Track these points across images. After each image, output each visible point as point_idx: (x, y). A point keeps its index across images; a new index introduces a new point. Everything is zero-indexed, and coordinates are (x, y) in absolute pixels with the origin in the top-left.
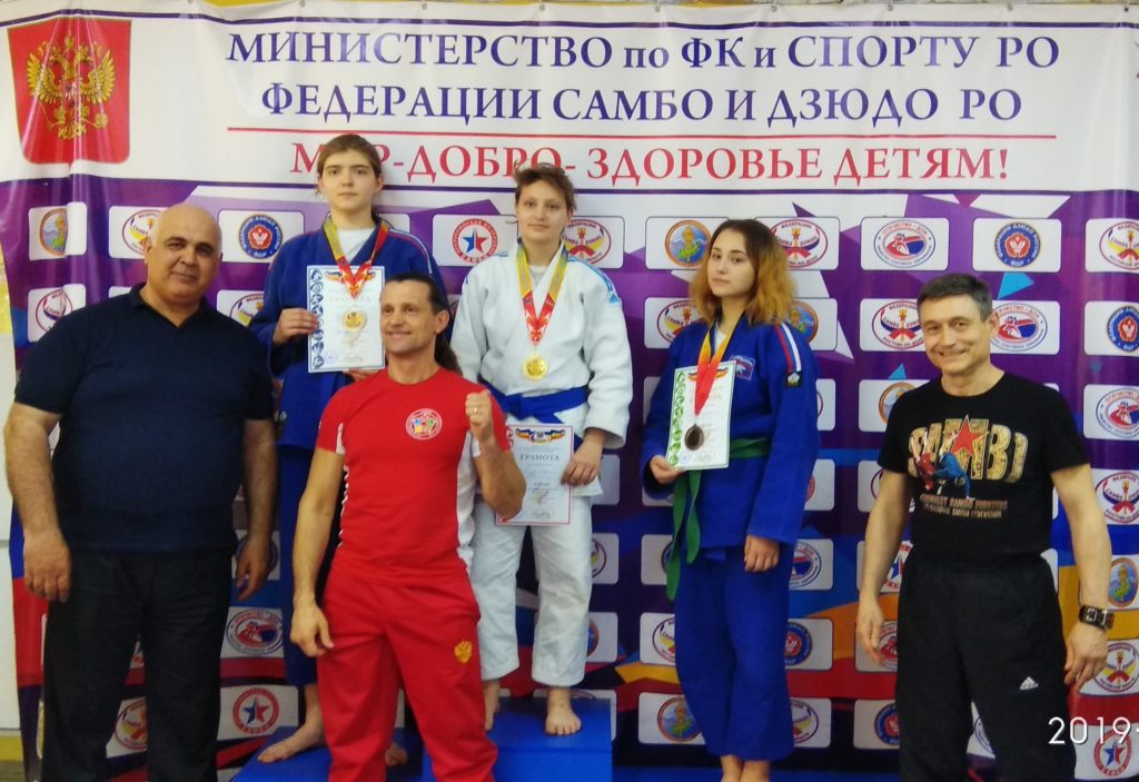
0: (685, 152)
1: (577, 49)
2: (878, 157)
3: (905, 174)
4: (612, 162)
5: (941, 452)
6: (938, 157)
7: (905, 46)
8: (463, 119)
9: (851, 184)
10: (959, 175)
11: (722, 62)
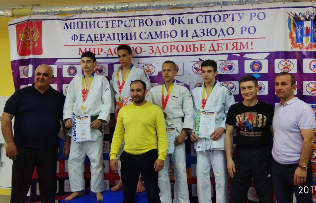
0: (171, 46)
1: (144, 22)
2: (220, 45)
3: (227, 49)
4: (154, 49)
5: (245, 121)
6: (235, 45)
7: (226, 16)
8: (118, 41)
9: (213, 52)
10: (240, 49)
11: (179, 23)
